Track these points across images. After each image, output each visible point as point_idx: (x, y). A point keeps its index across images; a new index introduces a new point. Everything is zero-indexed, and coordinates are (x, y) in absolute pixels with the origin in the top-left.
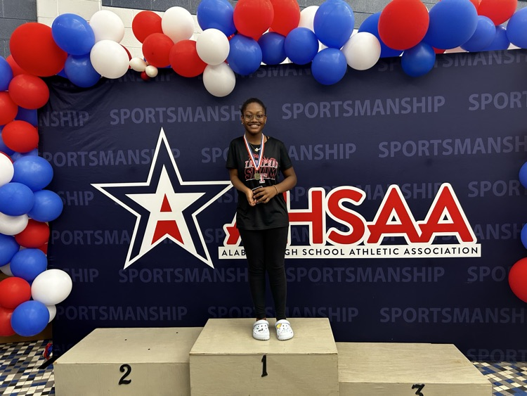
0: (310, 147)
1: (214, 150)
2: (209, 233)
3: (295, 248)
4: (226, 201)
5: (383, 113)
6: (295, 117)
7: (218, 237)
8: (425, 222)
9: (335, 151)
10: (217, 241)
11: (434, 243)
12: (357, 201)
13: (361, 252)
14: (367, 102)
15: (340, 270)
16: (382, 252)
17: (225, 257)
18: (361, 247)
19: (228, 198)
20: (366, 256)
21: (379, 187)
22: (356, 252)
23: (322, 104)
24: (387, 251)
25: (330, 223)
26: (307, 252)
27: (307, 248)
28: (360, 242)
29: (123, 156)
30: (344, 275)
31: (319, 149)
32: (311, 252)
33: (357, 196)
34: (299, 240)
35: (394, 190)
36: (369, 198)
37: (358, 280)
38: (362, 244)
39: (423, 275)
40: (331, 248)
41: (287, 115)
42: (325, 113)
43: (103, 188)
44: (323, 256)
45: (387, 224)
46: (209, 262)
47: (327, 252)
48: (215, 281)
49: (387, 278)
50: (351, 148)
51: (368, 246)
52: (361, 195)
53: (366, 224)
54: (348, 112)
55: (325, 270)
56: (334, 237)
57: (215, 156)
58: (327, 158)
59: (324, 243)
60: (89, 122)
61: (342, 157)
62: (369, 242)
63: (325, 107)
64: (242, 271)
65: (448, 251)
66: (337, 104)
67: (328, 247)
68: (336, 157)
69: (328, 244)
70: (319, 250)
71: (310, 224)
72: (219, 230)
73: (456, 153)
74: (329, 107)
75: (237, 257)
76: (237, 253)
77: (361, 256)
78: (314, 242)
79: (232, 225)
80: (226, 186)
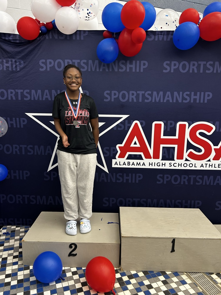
0: (181, 93)
1: (113, 92)
2: (107, 150)
3: (164, 162)
4: (119, 129)
6: (172, 71)
7: (112, 153)
9: (197, 97)
10: (112, 155)
12: (209, 132)
13: (208, 166)
15: (192, 177)
17: (116, 166)
18: (208, 163)
19: (121, 127)
20: (211, 168)
22: (204, 165)
23: (192, 63)
25: (190, 146)
26: (172, 164)
27: (173, 162)
28: (208, 159)
29: (48, 94)
30: (195, 180)
31: (187, 95)
32: (175, 165)
33: (209, 129)
34: (167, 157)
36: (218, 131)
37: (204, 184)
38: (209, 161)
40: (188, 163)
41: (166, 69)
42: (193, 69)
43: (34, 116)
44: (183, 168)
46: (106, 169)
47: (185, 165)
48: (109, 181)
50: (208, 96)
51: (213, 162)
52: (212, 128)
53: (213, 147)
54: (209, 69)
55: (183, 176)
56: (191, 155)
57: (113, 97)
58: (192, 101)
59: (184, 159)
60: (24, 68)
61: (202, 102)
63: (194, 65)
64: (127, 176)
66: (202, 63)
67: (187, 162)
68: (198, 101)
69: (187, 160)
70: (180, 164)
71: (176, 146)
72: (114, 148)
74: (196, 65)
75: (124, 166)
76: (124, 164)
77: (208, 168)
78: (178, 158)
79: (122, 145)
80: (120, 118)
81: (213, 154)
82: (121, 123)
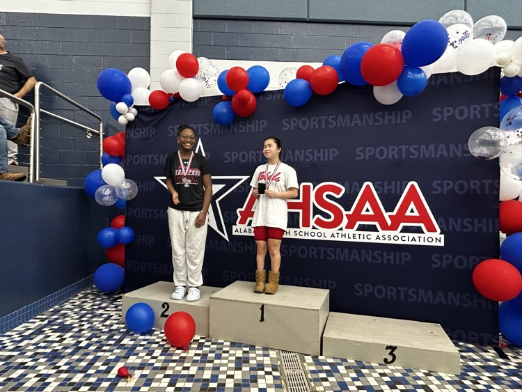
0: (303, 151)
1: (233, 153)
2: (227, 214)
3: (288, 229)
4: (239, 191)
5: (360, 124)
6: (292, 129)
7: (233, 218)
8: (394, 213)
9: (321, 155)
10: (232, 221)
11: (402, 232)
12: (338, 194)
13: (340, 235)
14: (348, 116)
15: (323, 249)
16: (357, 236)
17: (237, 234)
18: (340, 232)
19: (241, 189)
20: (344, 239)
21: (356, 183)
22: (336, 235)
23: (312, 118)
24: (362, 236)
26: (298, 233)
27: (298, 230)
28: (339, 227)
30: (326, 254)
31: (309, 153)
32: (301, 234)
33: (338, 191)
34: (292, 224)
35: (368, 186)
36: (348, 192)
37: (337, 259)
38: (341, 229)
39: (392, 257)
40: (316, 231)
41: (286, 127)
42: (314, 125)
43: (161, 180)
44: (310, 238)
46: (226, 237)
47: (313, 234)
48: (229, 251)
49: (360, 258)
50: (334, 152)
51: (346, 231)
52: (341, 190)
53: (344, 213)
54: (332, 124)
55: (311, 248)
56: (318, 222)
57: (233, 158)
58: (315, 160)
59: (311, 227)
60: (155, 135)
61: (326, 159)
62: (346, 228)
63: (314, 120)
65: (414, 239)
66: (323, 118)
67: (314, 230)
68: (322, 159)
69: (314, 228)
70: (307, 233)
71: (300, 211)
72: (234, 213)
73: (421, 156)
74: (317, 121)
75: (245, 234)
76: (245, 231)
77: (340, 239)
78: (303, 226)
79: (243, 209)
80: (240, 180)
81: (345, 221)
82: (241, 184)
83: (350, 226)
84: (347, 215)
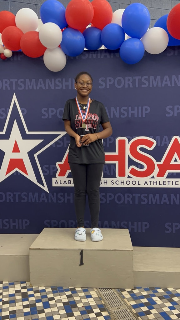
0: (118, 108)
1: (50, 109)
2: (46, 168)
4: (58, 146)
5: (169, 85)
6: (108, 87)
7: (52, 171)
9: (135, 112)
10: (52, 174)
12: (150, 147)
13: (152, 183)
14: (159, 77)
15: (137, 195)
18: (152, 180)
19: (60, 144)
21: (166, 137)
22: (148, 183)
23: (127, 78)
24: (171, 183)
25: (131, 162)
26: (114, 182)
27: (114, 180)
28: (151, 176)
30: (140, 199)
31: (124, 110)
32: (117, 183)
33: (150, 144)
34: (109, 174)
35: (176, 139)
36: (159, 145)
37: (150, 203)
38: (153, 177)
41: (102, 85)
42: (129, 85)
44: (126, 186)
45: (171, 163)
46: (46, 189)
47: (128, 183)
48: (50, 201)
49: (170, 201)
50: (146, 110)
51: (157, 179)
52: (153, 143)
53: (156, 163)
54: (145, 84)
55: (126, 195)
56: (133, 172)
57: (51, 114)
58: (130, 116)
59: (127, 176)
61: (140, 116)
62: (158, 176)
63: (129, 80)
64: (69, 195)
66: (137, 78)
67: (129, 179)
68: (136, 116)
69: (129, 177)
70: (122, 181)
71: (117, 163)
72: (54, 166)
74: (131, 80)
75: (65, 185)
76: (65, 182)
77: (152, 186)
78: (120, 175)
79: (62, 163)
81: (157, 170)
82: (60, 139)
83: (160, 174)
84: (158, 165)
